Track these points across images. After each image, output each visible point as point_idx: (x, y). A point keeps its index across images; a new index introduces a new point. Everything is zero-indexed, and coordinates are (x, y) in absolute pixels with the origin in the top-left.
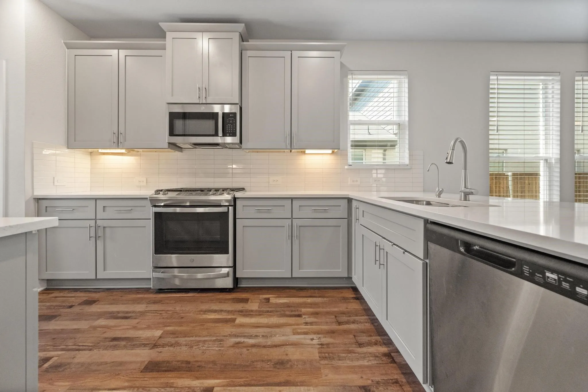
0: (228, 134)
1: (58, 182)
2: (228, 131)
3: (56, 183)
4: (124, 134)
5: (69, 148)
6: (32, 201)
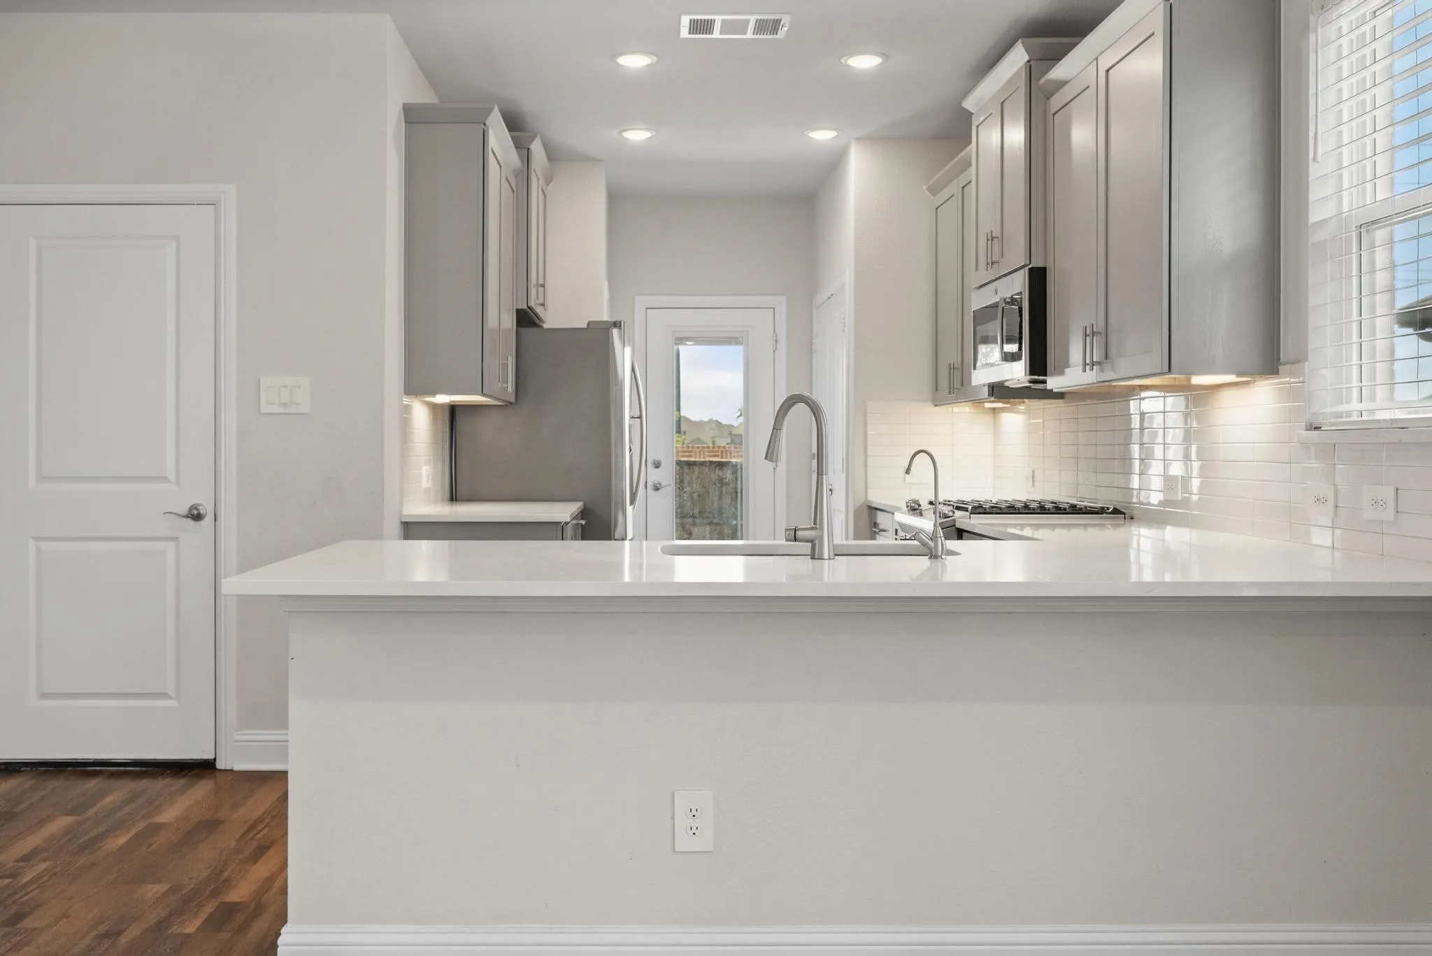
4: (960, 371)
5: (936, 406)
6: (865, 509)
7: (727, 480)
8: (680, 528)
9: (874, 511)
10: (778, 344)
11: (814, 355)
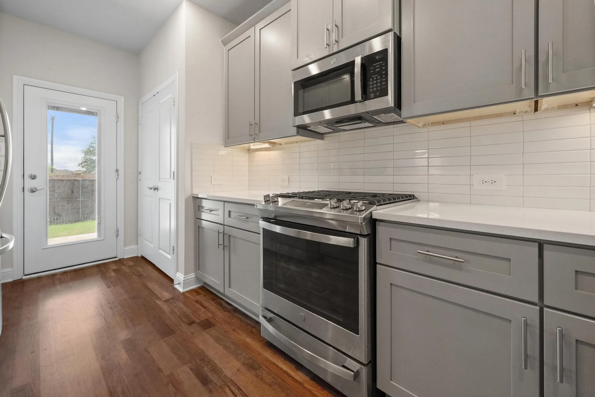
0: (372, 95)
1: (215, 181)
2: (373, 88)
3: (213, 182)
4: (258, 125)
5: (226, 147)
6: (191, 199)
7: (86, 185)
8: (52, 213)
9: (198, 200)
10: (119, 119)
11: (140, 127)
